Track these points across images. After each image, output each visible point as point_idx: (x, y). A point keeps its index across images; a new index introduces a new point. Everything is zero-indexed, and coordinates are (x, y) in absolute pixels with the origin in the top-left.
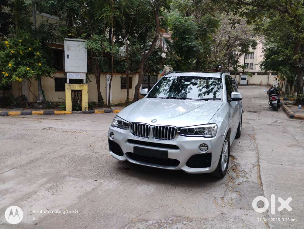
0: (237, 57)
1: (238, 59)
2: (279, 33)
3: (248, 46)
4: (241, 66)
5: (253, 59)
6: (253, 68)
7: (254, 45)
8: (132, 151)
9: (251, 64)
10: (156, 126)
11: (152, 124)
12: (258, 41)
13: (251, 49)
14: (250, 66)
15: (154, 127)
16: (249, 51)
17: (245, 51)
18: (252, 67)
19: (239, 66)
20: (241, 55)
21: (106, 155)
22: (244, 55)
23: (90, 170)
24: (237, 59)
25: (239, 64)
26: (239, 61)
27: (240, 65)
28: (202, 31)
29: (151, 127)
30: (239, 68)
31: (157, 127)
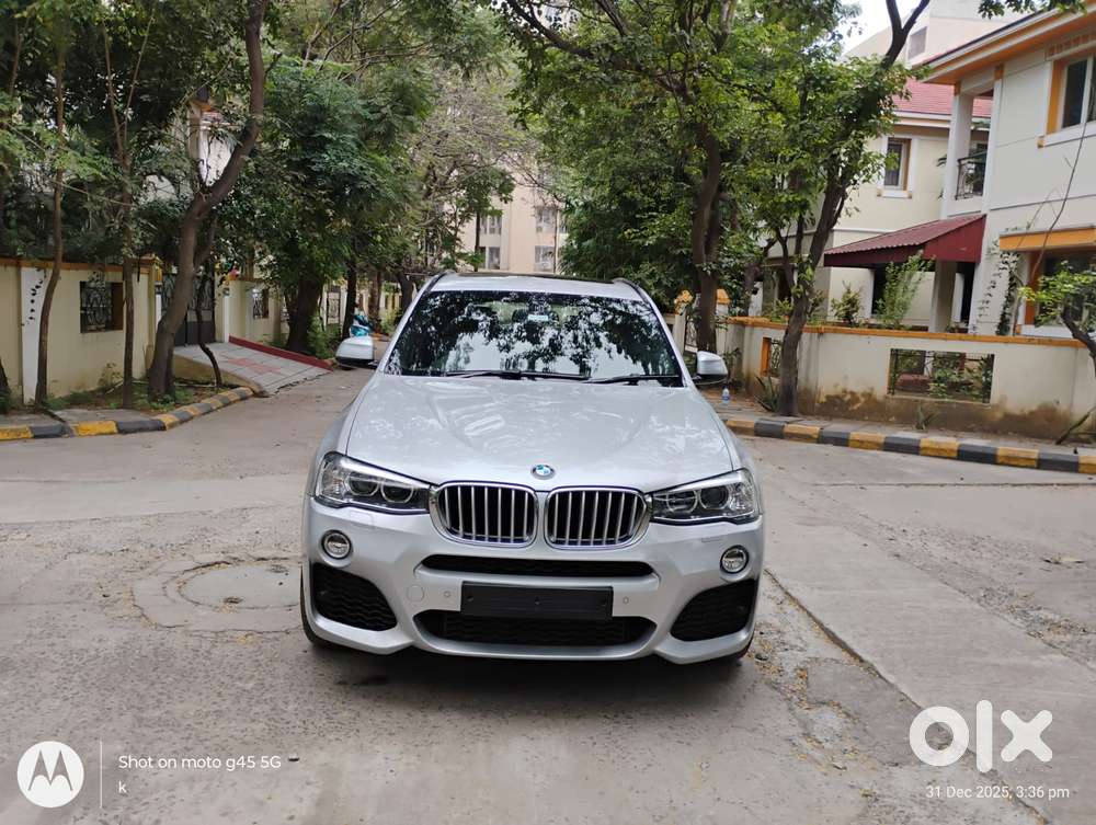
0: (453, 224)
1: (458, 233)
2: (627, 159)
3: (486, 188)
4: (466, 254)
5: (500, 233)
6: (501, 266)
7: (506, 188)
8: (454, 605)
9: (491, 249)
10: (560, 494)
11: (543, 487)
12: (518, 176)
13: (495, 201)
14: (491, 259)
15: (554, 496)
16: (490, 208)
17: (477, 207)
18: (496, 260)
19: (461, 255)
20: (465, 217)
21: (231, 633)
22: (475, 219)
23: (219, 713)
24: (453, 232)
25: (461, 247)
26: (459, 240)
27: (462, 251)
28: (379, 121)
29: (542, 499)
30: (462, 262)
31: (563, 496)
